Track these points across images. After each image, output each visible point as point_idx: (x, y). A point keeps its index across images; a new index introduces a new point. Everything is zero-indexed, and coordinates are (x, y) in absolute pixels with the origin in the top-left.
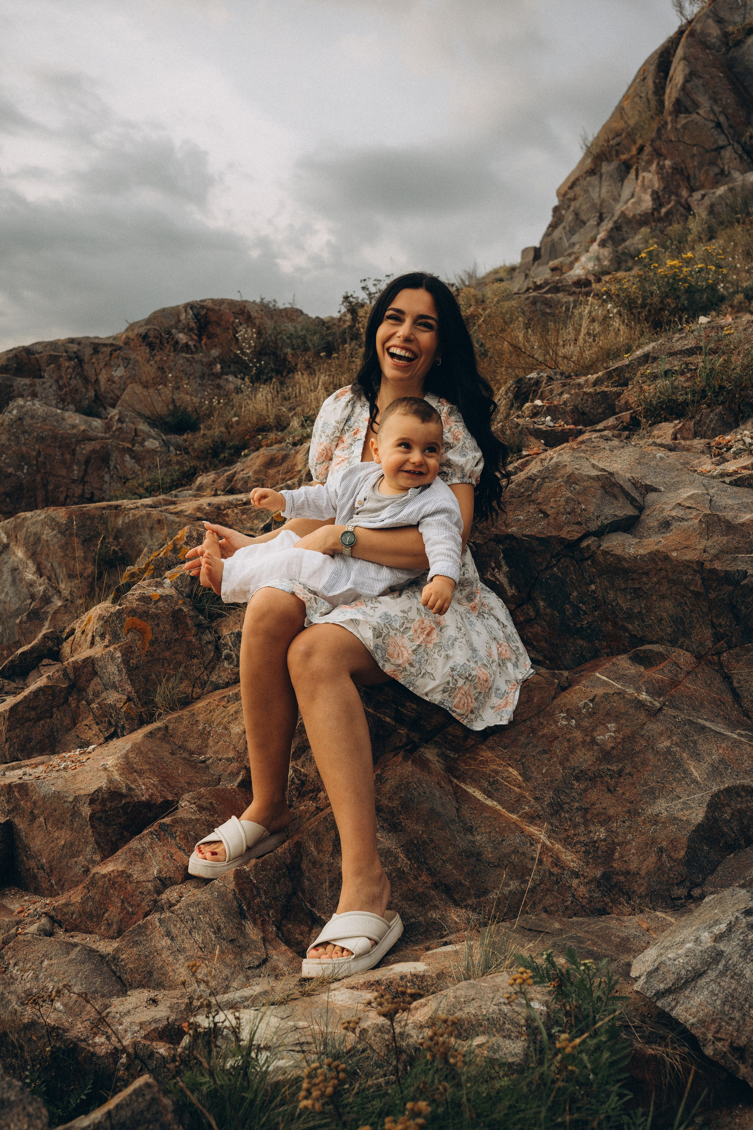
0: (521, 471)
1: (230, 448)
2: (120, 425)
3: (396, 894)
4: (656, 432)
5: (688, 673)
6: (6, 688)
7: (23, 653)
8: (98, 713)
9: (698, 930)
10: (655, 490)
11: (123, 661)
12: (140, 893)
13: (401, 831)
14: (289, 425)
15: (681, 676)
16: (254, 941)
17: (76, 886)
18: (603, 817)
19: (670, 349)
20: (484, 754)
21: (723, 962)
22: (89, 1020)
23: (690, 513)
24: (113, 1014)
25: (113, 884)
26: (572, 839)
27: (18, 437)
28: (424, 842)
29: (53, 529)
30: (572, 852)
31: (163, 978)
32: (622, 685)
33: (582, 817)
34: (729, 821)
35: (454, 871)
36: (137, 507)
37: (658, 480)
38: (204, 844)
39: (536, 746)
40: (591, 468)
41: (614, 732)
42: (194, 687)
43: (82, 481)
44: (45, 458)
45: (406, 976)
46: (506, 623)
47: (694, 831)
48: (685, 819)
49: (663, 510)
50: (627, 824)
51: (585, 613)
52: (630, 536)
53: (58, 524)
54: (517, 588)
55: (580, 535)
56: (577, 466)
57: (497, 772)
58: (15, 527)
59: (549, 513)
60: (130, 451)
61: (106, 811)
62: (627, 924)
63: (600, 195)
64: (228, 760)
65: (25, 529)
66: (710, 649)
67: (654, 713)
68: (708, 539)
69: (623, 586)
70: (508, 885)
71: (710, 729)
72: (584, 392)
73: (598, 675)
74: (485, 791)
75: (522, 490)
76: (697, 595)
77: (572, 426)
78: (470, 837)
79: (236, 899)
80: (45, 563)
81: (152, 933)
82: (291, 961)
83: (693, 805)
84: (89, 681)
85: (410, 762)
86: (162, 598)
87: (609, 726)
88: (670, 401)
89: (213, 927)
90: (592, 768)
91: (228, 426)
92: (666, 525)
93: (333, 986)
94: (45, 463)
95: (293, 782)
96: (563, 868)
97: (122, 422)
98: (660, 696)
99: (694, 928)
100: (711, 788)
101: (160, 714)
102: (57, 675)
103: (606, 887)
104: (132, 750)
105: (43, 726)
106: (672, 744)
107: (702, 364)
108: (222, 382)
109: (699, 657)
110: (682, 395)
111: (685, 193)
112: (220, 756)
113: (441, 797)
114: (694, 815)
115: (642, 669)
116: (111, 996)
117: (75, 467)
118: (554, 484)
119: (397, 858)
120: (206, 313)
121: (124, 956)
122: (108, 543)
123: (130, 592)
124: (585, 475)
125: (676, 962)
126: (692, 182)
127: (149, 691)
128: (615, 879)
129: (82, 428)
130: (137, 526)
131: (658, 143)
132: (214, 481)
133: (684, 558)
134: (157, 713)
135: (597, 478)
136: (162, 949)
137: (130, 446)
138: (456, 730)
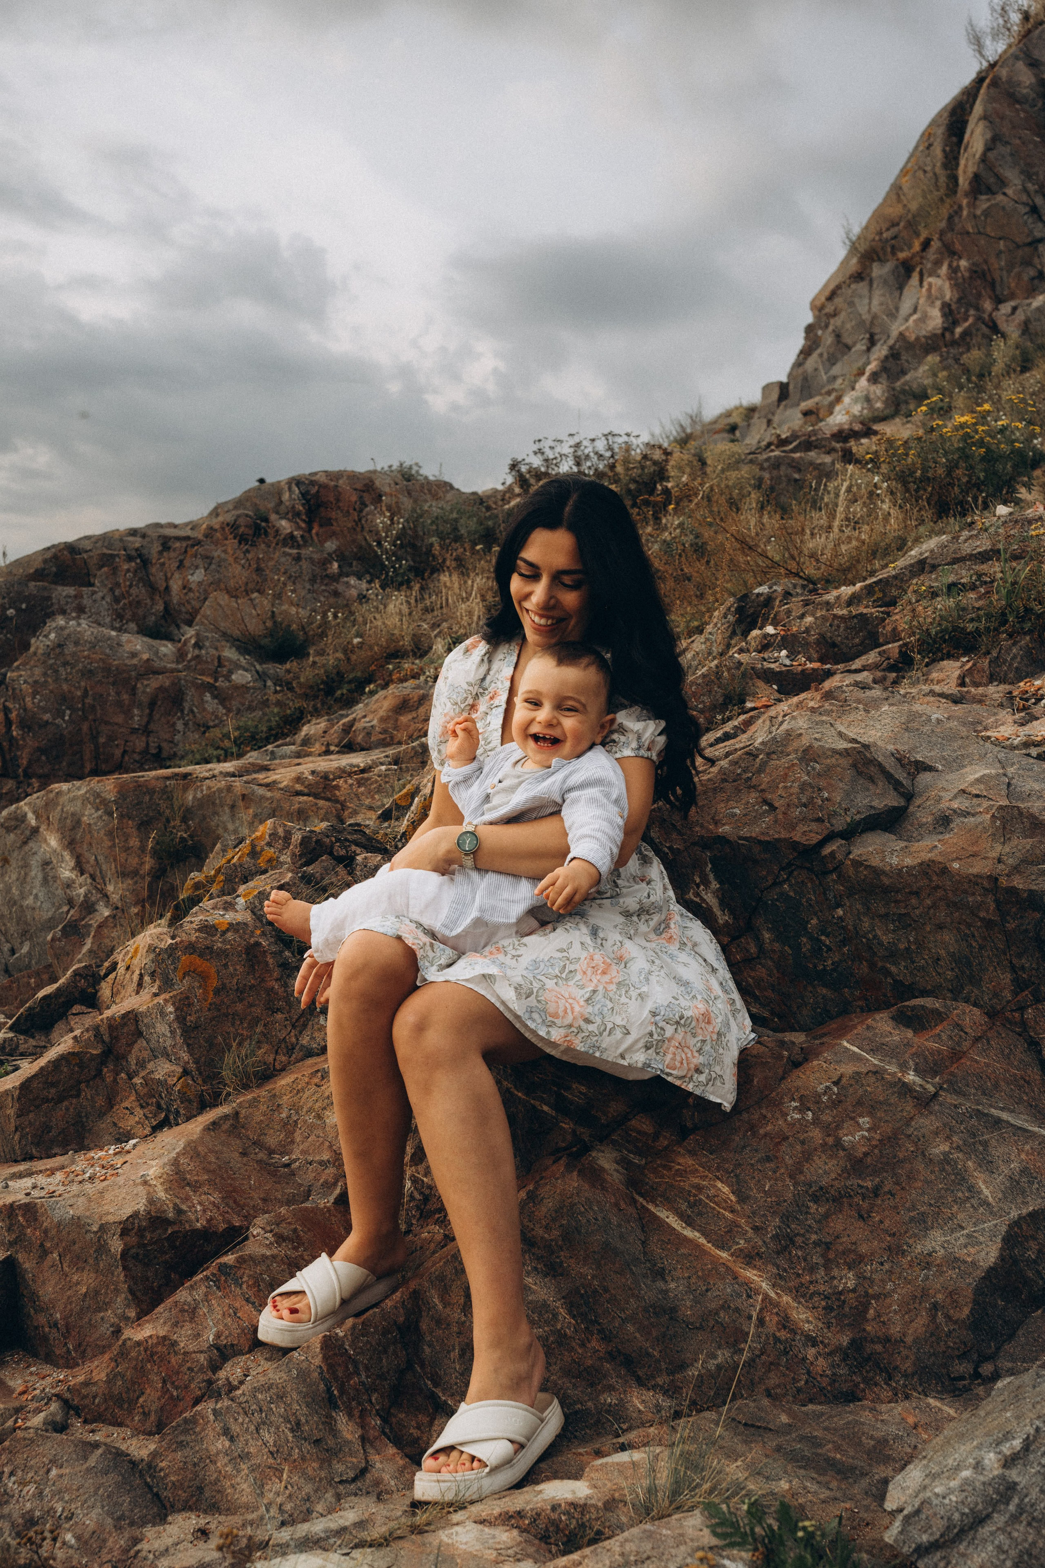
0: (744, 732)
1: (350, 682)
2: (197, 652)
3: (555, 1368)
4: (935, 675)
5: (977, 1039)
6: (22, 1048)
7: (45, 998)
8: (143, 1091)
9: (979, 1447)
10: (930, 769)
11: (177, 1018)
12: (189, 1369)
13: (562, 1275)
14: (431, 648)
15: (966, 1044)
16: (348, 1442)
17: (103, 1353)
18: (852, 1256)
19: (955, 552)
20: (681, 1161)
21: (1016, 1500)
22: (109, 1561)
23: (979, 805)
24: (143, 1554)
25: (152, 1356)
26: (807, 1288)
27: (56, 671)
28: (595, 1291)
29: (97, 809)
30: (807, 1307)
31: (218, 1496)
32: (881, 1060)
33: (822, 1256)
34: (1035, 1261)
35: (638, 1335)
36: (214, 776)
37: (932, 754)
38: (280, 1295)
39: (756, 1151)
40: (837, 738)
41: (868, 1130)
42: (277, 1053)
43: (146, 731)
44: (94, 699)
45: (560, 1505)
46: (716, 966)
47: (983, 1278)
48: (969, 1259)
49: (941, 798)
50: (887, 1266)
51: (829, 949)
52: (894, 837)
53: (105, 802)
54: (732, 912)
55: (820, 837)
56: (816, 736)
57: (699, 1188)
58: (47, 805)
59: (777, 804)
60: (211, 688)
61: (145, 1245)
62: (885, 1417)
63: (869, 311)
64: (321, 1163)
65: (59, 808)
66: (1008, 1002)
67: (925, 1102)
68: (1004, 843)
69: (882, 911)
70: (715, 1357)
71: (1008, 1122)
72: (835, 615)
73: (845, 1044)
74: (681, 1216)
75: (739, 771)
76: (989, 924)
77: (815, 665)
78: (660, 1284)
79: (323, 1379)
80: (87, 855)
81: (203, 1430)
82: (401, 1471)
83: (982, 1239)
84: (131, 1045)
85: (575, 1173)
86: (233, 927)
87: (861, 1120)
88: (955, 629)
89: (289, 1422)
90: (836, 1182)
91: (348, 650)
92: (944, 821)
93: (457, 1517)
94: (93, 707)
95: (411, 1196)
96: (793, 1331)
97: (200, 648)
98: (935, 1073)
99: (975, 1443)
100: (1009, 1213)
101: (229, 1094)
102: (86, 1035)
103: (856, 1360)
104: (184, 1152)
105: (67, 1109)
106: (951, 1148)
107: (1001, 575)
108: (341, 588)
109: (992, 1014)
110: (972, 620)
111: (988, 305)
112: (310, 1158)
113: (619, 1226)
114: (983, 1253)
115: (910, 1034)
116: (144, 1525)
117: (136, 711)
118: (784, 762)
119: (555, 1316)
120: (318, 492)
121: (163, 1464)
122: (174, 827)
123: (188, 919)
124: (829, 749)
125: (947, 1501)
126: (998, 288)
127: (213, 1060)
128: (869, 1348)
129: (145, 656)
130: (214, 804)
131: (949, 235)
132: (325, 732)
133: (971, 871)
134: (225, 1093)
135: (846, 753)
136: (218, 1454)
137: (212, 681)
138: (643, 1124)
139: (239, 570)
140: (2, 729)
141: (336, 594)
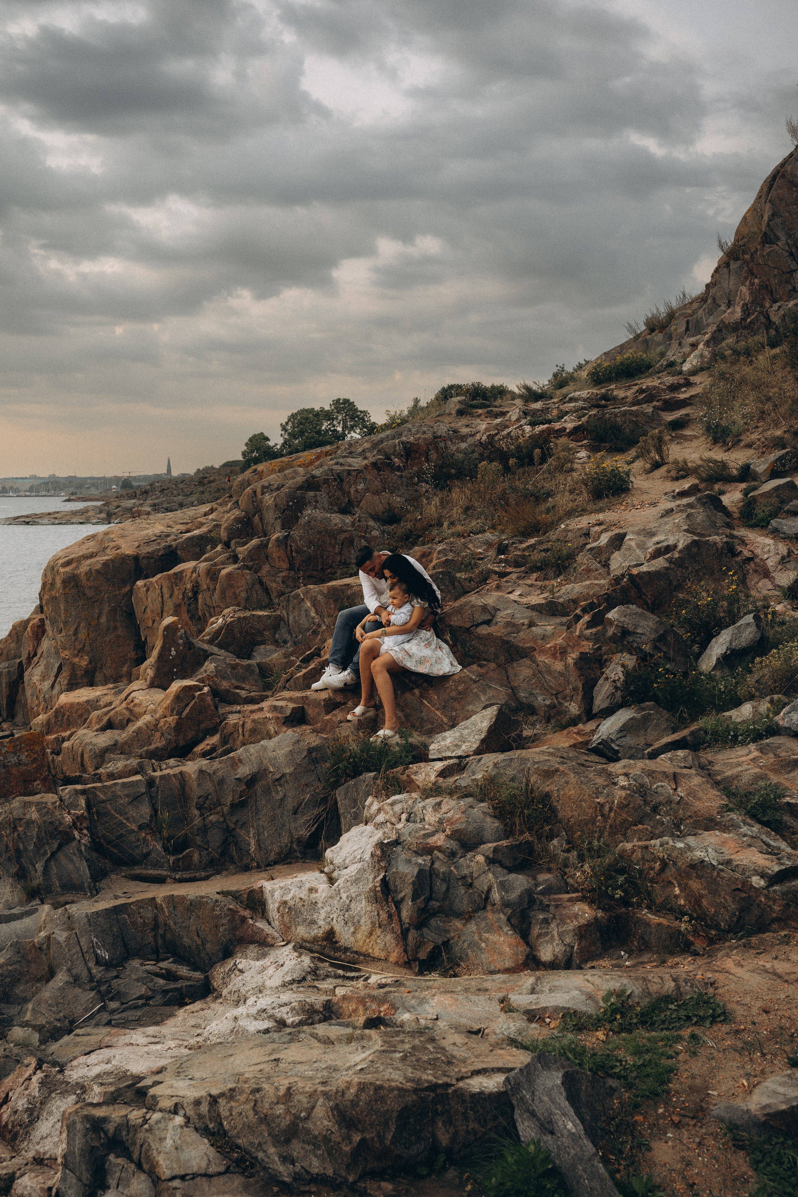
2: (359, 523)
5: (493, 670)
10: (499, 610)
12: (335, 724)
14: (443, 525)
15: (490, 671)
17: (319, 722)
20: (430, 692)
23: (505, 620)
27: (308, 531)
28: (409, 714)
30: (446, 718)
32: (470, 674)
33: (451, 709)
35: (416, 722)
37: (501, 606)
38: (351, 713)
39: (443, 690)
43: (340, 553)
44: (322, 542)
48: (476, 710)
49: (499, 617)
50: (461, 711)
52: (487, 627)
55: (470, 626)
56: (477, 602)
57: (432, 697)
58: (306, 591)
59: (464, 618)
60: (363, 537)
63: (728, 287)
65: (310, 593)
66: (504, 663)
67: (475, 682)
68: (505, 629)
71: (494, 687)
74: (428, 702)
76: (500, 647)
77: (510, 569)
83: (479, 707)
85: (409, 693)
88: (541, 562)
91: (415, 522)
92: (497, 623)
94: (321, 545)
97: (361, 520)
98: (481, 676)
100: (486, 703)
102: (318, 663)
106: (478, 690)
107: (556, 547)
108: (418, 488)
109: (498, 666)
110: (545, 561)
111: (767, 305)
113: (417, 704)
115: (479, 668)
117: (336, 546)
118: (468, 608)
120: (410, 447)
124: (478, 605)
126: (774, 295)
129: (341, 524)
133: (498, 635)
135: (481, 606)
138: (425, 685)
139: (377, 484)
140: (289, 553)
141: (416, 491)
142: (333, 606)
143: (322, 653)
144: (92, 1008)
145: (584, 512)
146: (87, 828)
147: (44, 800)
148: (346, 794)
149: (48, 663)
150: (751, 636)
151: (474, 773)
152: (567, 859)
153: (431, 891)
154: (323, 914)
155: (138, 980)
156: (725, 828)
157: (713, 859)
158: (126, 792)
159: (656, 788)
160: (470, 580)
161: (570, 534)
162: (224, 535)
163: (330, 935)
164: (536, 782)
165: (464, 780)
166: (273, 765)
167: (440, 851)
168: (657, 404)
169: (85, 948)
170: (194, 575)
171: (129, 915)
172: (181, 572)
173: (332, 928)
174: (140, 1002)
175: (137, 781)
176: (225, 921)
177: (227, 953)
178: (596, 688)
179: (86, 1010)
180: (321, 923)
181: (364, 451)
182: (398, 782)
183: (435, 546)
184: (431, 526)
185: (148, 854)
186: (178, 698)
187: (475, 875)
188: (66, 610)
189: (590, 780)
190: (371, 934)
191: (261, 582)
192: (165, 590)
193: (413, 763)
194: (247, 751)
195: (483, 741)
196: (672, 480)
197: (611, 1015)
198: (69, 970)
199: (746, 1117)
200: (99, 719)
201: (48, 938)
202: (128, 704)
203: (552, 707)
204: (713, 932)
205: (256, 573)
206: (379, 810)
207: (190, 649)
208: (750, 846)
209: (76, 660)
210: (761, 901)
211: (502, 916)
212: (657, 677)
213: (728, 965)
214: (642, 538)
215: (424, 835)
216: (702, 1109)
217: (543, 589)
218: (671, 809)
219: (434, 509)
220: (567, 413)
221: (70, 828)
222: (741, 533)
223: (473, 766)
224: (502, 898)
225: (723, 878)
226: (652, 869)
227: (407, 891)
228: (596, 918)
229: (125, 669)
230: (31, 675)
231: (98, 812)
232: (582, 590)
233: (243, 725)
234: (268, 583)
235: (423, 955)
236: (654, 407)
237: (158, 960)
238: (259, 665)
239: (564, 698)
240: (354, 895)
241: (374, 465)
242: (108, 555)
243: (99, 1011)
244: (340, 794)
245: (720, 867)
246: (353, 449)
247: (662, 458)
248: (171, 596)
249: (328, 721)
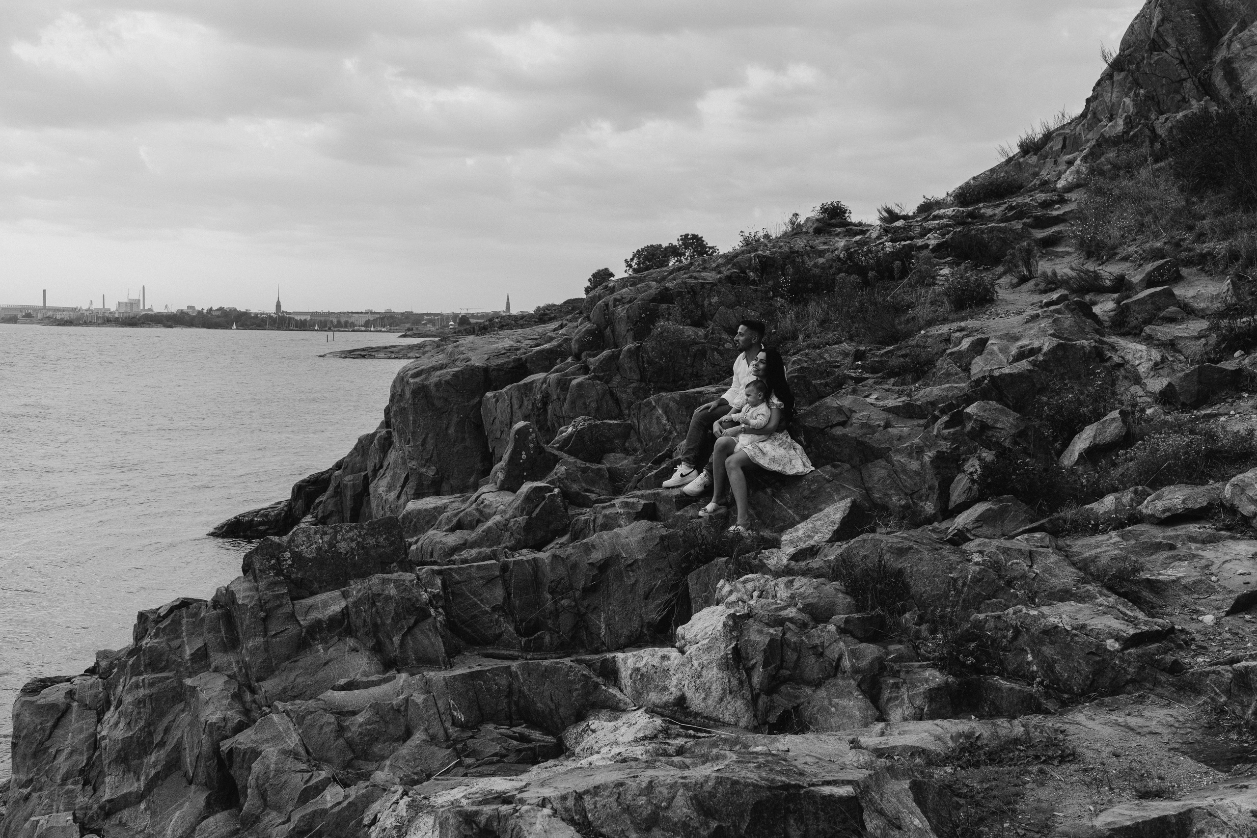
2: (712, 334)
4: (889, 382)
20: (782, 491)
23: (860, 421)
27: (660, 343)
29: (673, 402)
32: (823, 473)
37: (856, 408)
38: (703, 509)
40: (837, 404)
44: (674, 354)
49: (854, 419)
52: (842, 428)
55: (825, 427)
56: (832, 404)
57: (784, 495)
59: (820, 419)
66: (858, 464)
68: (861, 430)
74: (780, 500)
75: (813, 411)
76: (855, 447)
77: (865, 375)
90: (808, 495)
109: (852, 467)
111: (1152, 117)
115: (831, 469)
117: (689, 358)
126: (1160, 106)
135: (837, 408)
138: (778, 484)
139: (732, 298)
140: (640, 364)
141: (771, 305)
142: (685, 413)
143: (674, 454)
144: (449, 763)
145: (945, 321)
146: (442, 607)
147: (402, 578)
148: (697, 579)
149: (394, 474)
150: (1117, 431)
151: (826, 556)
152: (919, 631)
153: (782, 661)
154: (674, 681)
155: (493, 740)
156: (1080, 599)
157: (1067, 624)
158: (481, 575)
159: (1011, 565)
160: (826, 384)
161: (929, 340)
162: (574, 346)
163: (681, 700)
164: (889, 560)
165: (816, 563)
166: (627, 553)
167: (792, 623)
168: (1028, 221)
169: (442, 710)
170: (544, 386)
171: (484, 682)
172: (532, 382)
173: (683, 694)
174: (495, 759)
175: (491, 564)
176: (578, 686)
177: (580, 716)
178: (953, 485)
179: (443, 765)
180: (673, 689)
181: (718, 266)
182: (750, 567)
183: (789, 357)
184: (786, 339)
185: (501, 635)
186: (528, 498)
187: (826, 644)
188: (415, 422)
189: (944, 557)
190: (721, 700)
191: (612, 394)
192: (514, 401)
193: (765, 549)
194: (600, 537)
195: (836, 532)
196: (1040, 293)
197: (960, 753)
198: (426, 730)
199: (1091, 831)
200: (449, 520)
201: (407, 700)
202: (478, 505)
203: (906, 507)
204: (1066, 696)
205: (607, 382)
206: (731, 592)
207: (540, 453)
208: (1105, 613)
209: (423, 470)
210: (1115, 664)
211: (852, 682)
212: (1014, 470)
213: (1079, 719)
214: (1005, 342)
215: (776, 608)
216: (1047, 826)
217: (900, 394)
218: (1025, 583)
219: (789, 322)
220: (930, 230)
221: (427, 605)
222: (1111, 340)
223: (826, 551)
224: (853, 666)
225: (1076, 643)
226: (1005, 637)
227: (759, 658)
228: (946, 683)
229: (472, 480)
230: (377, 487)
231: (453, 593)
232: (940, 393)
233: (594, 521)
234: (618, 394)
235: (772, 719)
236: (1024, 224)
237: (511, 726)
238: (609, 469)
239: (920, 498)
240: (705, 663)
241: (729, 278)
242: (457, 366)
243: (455, 766)
244: (692, 580)
245: (1074, 631)
246: (707, 265)
247: (1030, 272)
248: (520, 407)
249: (679, 516)
